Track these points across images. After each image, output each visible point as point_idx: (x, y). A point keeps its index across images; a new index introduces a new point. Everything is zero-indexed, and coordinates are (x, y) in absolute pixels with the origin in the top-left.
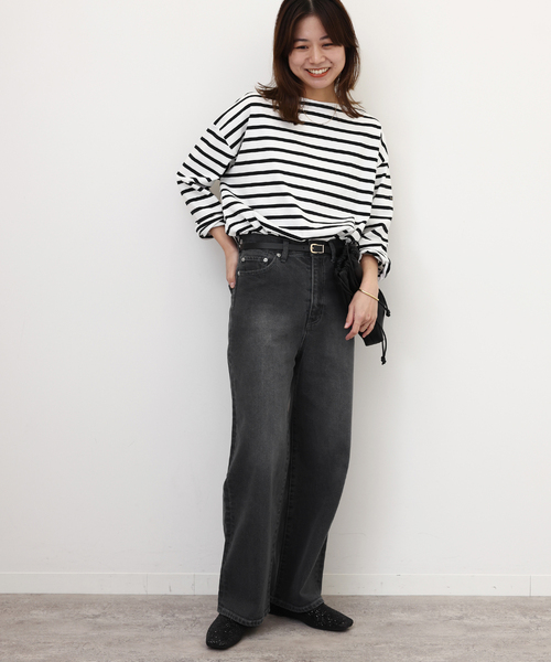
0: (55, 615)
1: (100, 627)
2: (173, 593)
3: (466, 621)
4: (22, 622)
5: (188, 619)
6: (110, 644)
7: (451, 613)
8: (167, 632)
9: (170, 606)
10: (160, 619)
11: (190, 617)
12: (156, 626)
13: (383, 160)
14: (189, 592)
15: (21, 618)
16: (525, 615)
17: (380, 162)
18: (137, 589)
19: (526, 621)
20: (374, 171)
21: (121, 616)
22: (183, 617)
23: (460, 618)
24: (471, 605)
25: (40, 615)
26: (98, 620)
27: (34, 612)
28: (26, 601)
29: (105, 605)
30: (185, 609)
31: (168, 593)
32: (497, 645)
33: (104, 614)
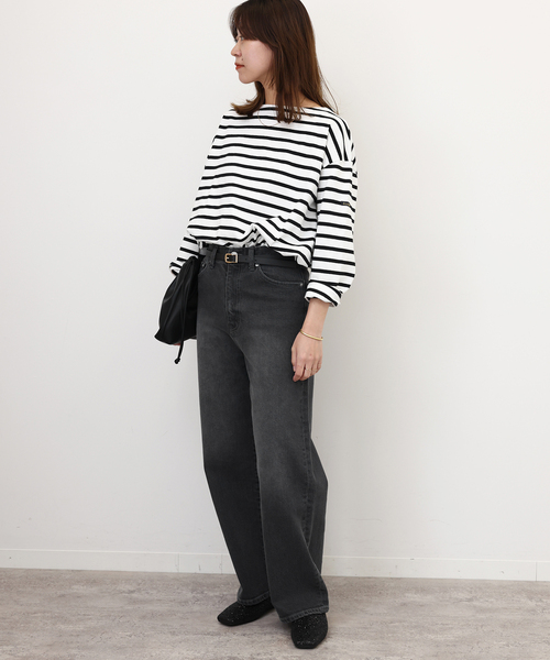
0: (95, 589)
1: (135, 602)
2: (202, 572)
3: (475, 603)
4: (63, 596)
5: (215, 596)
6: (144, 617)
7: (461, 595)
8: (196, 608)
9: (200, 584)
10: (190, 595)
11: (217, 594)
12: (186, 602)
13: (331, 161)
14: (217, 571)
15: (62, 592)
16: (531, 599)
17: (327, 163)
18: (169, 568)
19: (532, 604)
20: (319, 172)
21: (155, 592)
22: (211, 594)
23: (470, 600)
24: (480, 589)
25: (79, 589)
26: (133, 595)
27: (75, 587)
28: (68, 577)
29: (140, 581)
30: (213, 586)
31: (198, 572)
32: (504, 626)
33: (139, 590)
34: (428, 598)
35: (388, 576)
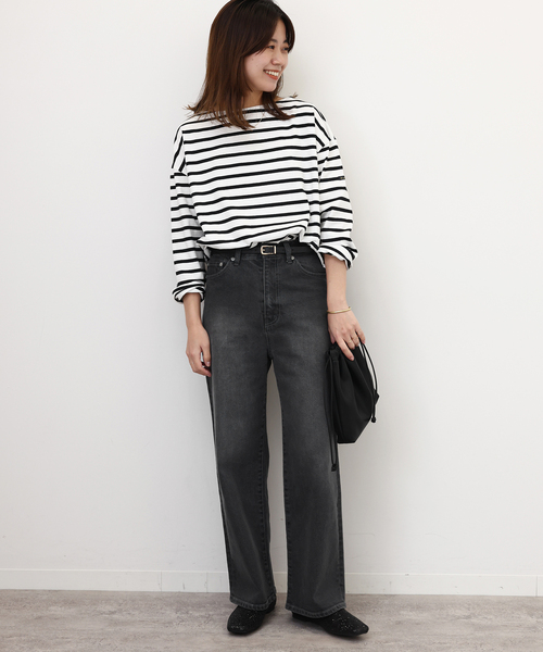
0: (73, 611)
1: (116, 623)
2: (186, 591)
3: (474, 620)
4: (40, 618)
5: (202, 617)
6: (126, 639)
7: (459, 613)
8: (181, 629)
9: (184, 603)
10: (174, 616)
11: (203, 614)
12: (170, 623)
13: (323, 145)
14: (202, 589)
15: (39, 614)
16: (531, 615)
17: (320, 147)
18: (152, 587)
19: (532, 621)
20: (315, 158)
21: (137, 612)
22: (197, 614)
23: (468, 617)
24: (478, 605)
25: (57, 610)
26: (115, 616)
27: (52, 608)
28: (45, 597)
29: (121, 601)
30: (199, 606)
31: (182, 590)
32: (504, 645)
33: (120, 611)
34: (423, 616)
35: (382, 593)
